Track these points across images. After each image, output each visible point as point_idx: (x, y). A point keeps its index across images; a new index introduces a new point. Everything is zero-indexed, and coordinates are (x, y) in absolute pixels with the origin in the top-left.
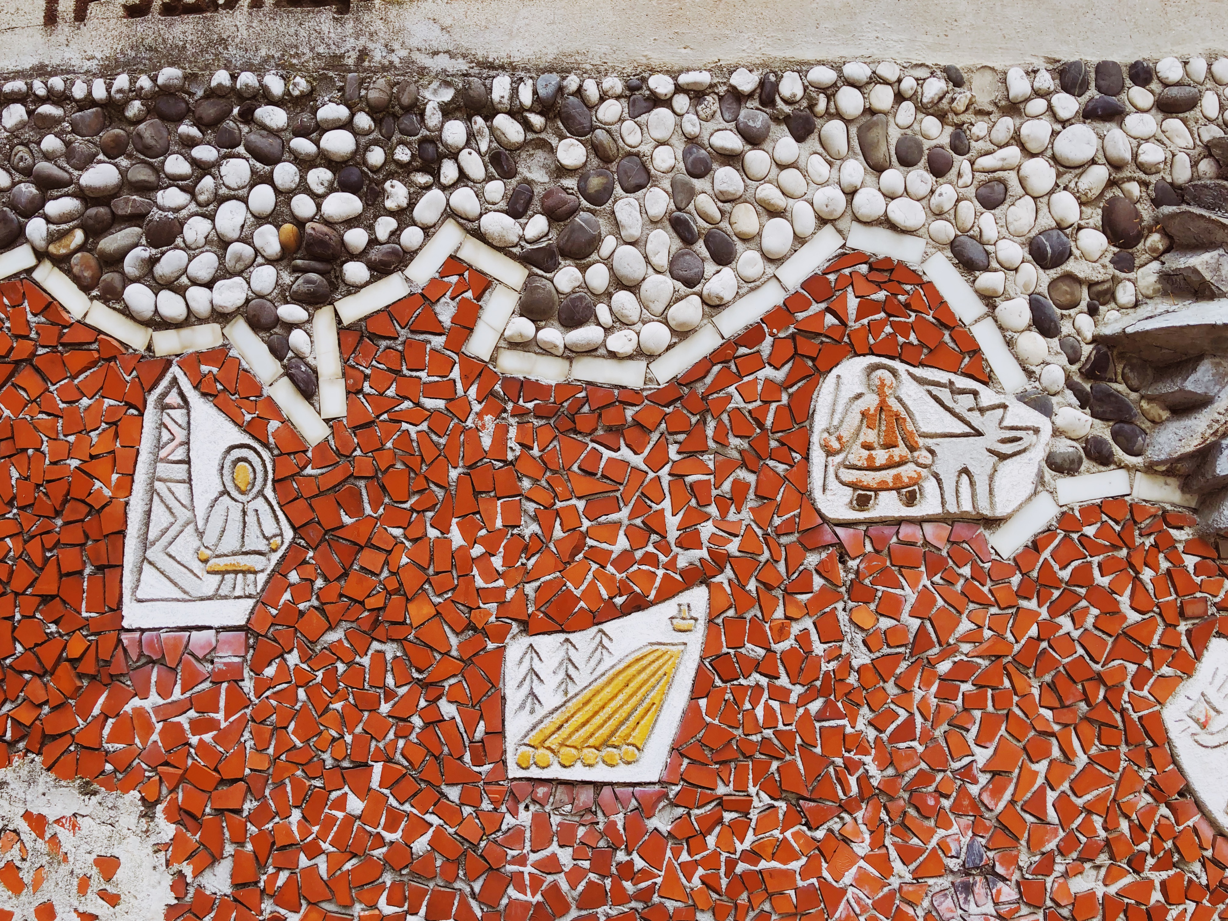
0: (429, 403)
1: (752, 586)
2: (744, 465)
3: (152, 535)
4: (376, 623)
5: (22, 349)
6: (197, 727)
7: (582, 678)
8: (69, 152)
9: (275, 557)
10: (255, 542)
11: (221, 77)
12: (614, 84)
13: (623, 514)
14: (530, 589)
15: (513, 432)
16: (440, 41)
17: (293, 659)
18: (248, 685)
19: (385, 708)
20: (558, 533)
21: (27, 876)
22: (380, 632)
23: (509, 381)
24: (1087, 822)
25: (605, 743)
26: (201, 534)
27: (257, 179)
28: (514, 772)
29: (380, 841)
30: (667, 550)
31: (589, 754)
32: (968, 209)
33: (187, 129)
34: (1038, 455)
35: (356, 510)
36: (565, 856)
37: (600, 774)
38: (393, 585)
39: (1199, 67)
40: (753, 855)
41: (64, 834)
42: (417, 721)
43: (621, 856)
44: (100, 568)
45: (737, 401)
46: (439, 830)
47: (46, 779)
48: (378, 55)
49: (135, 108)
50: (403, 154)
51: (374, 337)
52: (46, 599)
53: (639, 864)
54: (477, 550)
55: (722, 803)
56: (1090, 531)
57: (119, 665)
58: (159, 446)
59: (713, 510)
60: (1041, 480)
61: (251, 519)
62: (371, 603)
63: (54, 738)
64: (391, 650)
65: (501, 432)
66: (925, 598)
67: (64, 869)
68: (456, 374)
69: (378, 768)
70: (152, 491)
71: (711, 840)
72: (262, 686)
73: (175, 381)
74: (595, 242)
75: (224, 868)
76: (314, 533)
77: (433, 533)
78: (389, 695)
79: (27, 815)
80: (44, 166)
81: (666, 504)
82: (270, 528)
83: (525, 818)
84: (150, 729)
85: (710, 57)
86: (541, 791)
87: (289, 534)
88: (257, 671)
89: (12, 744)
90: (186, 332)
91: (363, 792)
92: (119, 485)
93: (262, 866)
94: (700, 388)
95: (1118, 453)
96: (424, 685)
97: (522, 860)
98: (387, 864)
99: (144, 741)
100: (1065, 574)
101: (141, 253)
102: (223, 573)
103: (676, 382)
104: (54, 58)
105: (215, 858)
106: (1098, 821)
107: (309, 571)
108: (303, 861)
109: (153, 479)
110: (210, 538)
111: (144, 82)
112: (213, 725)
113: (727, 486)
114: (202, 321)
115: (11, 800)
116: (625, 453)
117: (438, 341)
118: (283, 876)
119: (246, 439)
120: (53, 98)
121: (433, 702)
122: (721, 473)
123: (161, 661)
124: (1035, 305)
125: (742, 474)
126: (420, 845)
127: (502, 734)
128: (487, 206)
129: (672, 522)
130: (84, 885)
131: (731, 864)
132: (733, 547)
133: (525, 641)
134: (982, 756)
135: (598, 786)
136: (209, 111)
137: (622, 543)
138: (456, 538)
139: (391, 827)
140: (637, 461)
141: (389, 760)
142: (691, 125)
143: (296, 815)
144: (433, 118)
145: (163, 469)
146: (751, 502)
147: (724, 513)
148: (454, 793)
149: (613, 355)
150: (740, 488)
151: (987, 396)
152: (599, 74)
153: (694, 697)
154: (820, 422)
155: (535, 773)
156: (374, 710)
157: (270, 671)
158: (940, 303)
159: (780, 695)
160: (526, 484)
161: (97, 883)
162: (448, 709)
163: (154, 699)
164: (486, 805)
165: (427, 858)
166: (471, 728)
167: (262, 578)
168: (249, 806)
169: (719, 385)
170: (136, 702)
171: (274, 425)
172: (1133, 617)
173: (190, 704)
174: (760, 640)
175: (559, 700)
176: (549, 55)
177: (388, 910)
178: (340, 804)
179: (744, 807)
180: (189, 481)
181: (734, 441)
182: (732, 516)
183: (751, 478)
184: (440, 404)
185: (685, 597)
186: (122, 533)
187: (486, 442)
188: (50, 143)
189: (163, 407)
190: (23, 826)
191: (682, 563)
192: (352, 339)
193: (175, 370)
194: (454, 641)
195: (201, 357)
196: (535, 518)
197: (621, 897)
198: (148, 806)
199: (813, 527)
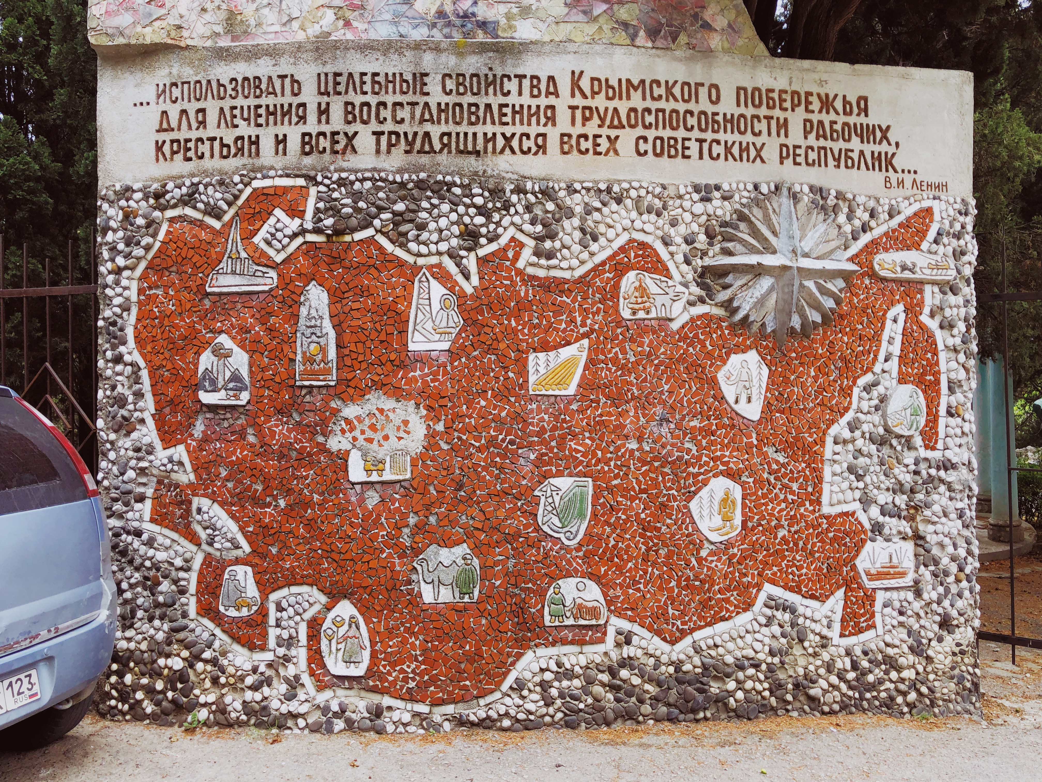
0: (505, 282)
1: (602, 338)
2: (600, 302)
3: (418, 321)
4: (489, 349)
5: (371, 262)
6: (432, 381)
7: (552, 365)
8: (388, 198)
9: (458, 329)
10: (451, 324)
11: (440, 177)
12: (563, 185)
13: (565, 316)
14: (536, 339)
15: (530, 292)
16: (509, 169)
17: (463, 360)
18: (449, 368)
19: (492, 374)
20: (544, 322)
21: (378, 427)
22: (490, 352)
23: (529, 276)
24: (695, 406)
25: (559, 384)
26: (434, 322)
27: (452, 210)
28: (531, 392)
29: (491, 413)
30: (577, 328)
31: (554, 387)
32: (667, 227)
33: (429, 193)
34: (684, 300)
35: (483, 315)
36: (546, 417)
37: (557, 393)
38: (494, 337)
39: (734, 186)
40: (601, 415)
41: (390, 414)
42: (502, 378)
43: (563, 416)
44: (400, 332)
45: (598, 283)
46: (509, 410)
47: (383, 398)
48: (489, 172)
49: (411, 185)
50: (498, 205)
51: (488, 261)
52: (382, 342)
53: (568, 418)
54: (520, 327)
55: (592, 401)
56: (699, 323)
57: (408, 362)
58: (419, 294)
59: (591, 316)
60: (685, 308)
61: (450, 317)
62: (487, 343)
63: (385, 385)
64: (493, 357)
65: (527, 292)
66: (651, 342)
67: (391, 424)
68: (513, 273)
69: (490, 392)
70: (417, 308)
71: (589, 412)
72: (453, 368)
73: (424, 273)
74: (557, 234)
75: (442, 423)
76: (470, 322)
77: (506, 322)
78: (493, 370)
79: (377, 409)
80: (379, 202)
81: (577, 314)
82: (456, 320)
83: (534, 406)
84: (418, 381)
85: (592, 177)
86: (539, 398)
87: (462, 322)
88: (452, 364)
89: (370, 387)
90: (427, 258)
91: (486, 399)
92: (407, 306)
93: (454, 422)
94: (588, 279)
95: (708, 300)
96: (504, 368)
97: (534, 418)
98: (493, 420)
99: (415, 385)
100: (691, 335)
101: (415, 232)
102: (441, 334)
103: (581, 277)
104: (380, 166)
105: (440, 420)
106: (698, 406)
107: (468, 333)
108: (467, 420)
109: (418, 304)
110: (437, 323)
111: (414, 177)
112: (438, 380)
113: (595, 309)
114: (433, 255)
115: (372, 405)
116: (565, 298)
117: (508, 263)
118: (461, 425)
119: (448, 292)
120: (381, 180)
121: (506, 373)
122: (593, 305)
123: (421, 361)
124: (685, 256)
125: (600, 305)
126: (503, 414)
127: (528, 382)
128: (524, 222)
129: (579, 319)
130: (398, 428)
131: (594, 418)
132: (596, 327)
133: (535, 354)
134: (666, 387)
135: (556, 396)
136: (436, 188)
137: (564, 326)
138: (513, 324)
139: (494, 409)
140: (568, 301)
141: (493, 390)
142: (586, 199)
143: (465, 407)
144: (508, 194)
145: (421, 301)
146: (602, 313)
147: (594, 316)
148: (513, 399)
149: (562, 268)
150: (599, 309)
151: (670, 283)
152: (558, 181)
153: (584, 371)
154: (623, 290)
155: (537, 393)
156: (489, 375)
157: (456, 364)
158: (657, 255)
159: (609, 370)
160: (534, 307)
161: (403, 428)
162: (511, 375)
163: (418, 373)
164: (523, 403)
165: (505, 418)
166: (518, 380)
167: (454, 335)
168: (450, 405)
169: (593, 278)
170: (412, 374)
171: (457, 288)
172: (710, 348)
173: (431, 373)
174: (603, 354)
175: (545, 371)
176: (543, 175)
177: (493, 434)
178: (478, 403)
179: (598, 402)
180: (430, 305)
181: (597, 295)
182: (596, 318)
183: (602, 306)
184: (509, 282)
185: (582, 342)
186: (408, 321)
187: (522, 295)
188: (381, 195)
189: (420, 281)
190: (377, 412)
191: (581, 331)
192: (481, 261)
193: (424, 270)
194: (513, 354)
195: (432, 266)
196: (538, 318)
197: (562, 428)
198: (417, 405)
199: (620, 321)
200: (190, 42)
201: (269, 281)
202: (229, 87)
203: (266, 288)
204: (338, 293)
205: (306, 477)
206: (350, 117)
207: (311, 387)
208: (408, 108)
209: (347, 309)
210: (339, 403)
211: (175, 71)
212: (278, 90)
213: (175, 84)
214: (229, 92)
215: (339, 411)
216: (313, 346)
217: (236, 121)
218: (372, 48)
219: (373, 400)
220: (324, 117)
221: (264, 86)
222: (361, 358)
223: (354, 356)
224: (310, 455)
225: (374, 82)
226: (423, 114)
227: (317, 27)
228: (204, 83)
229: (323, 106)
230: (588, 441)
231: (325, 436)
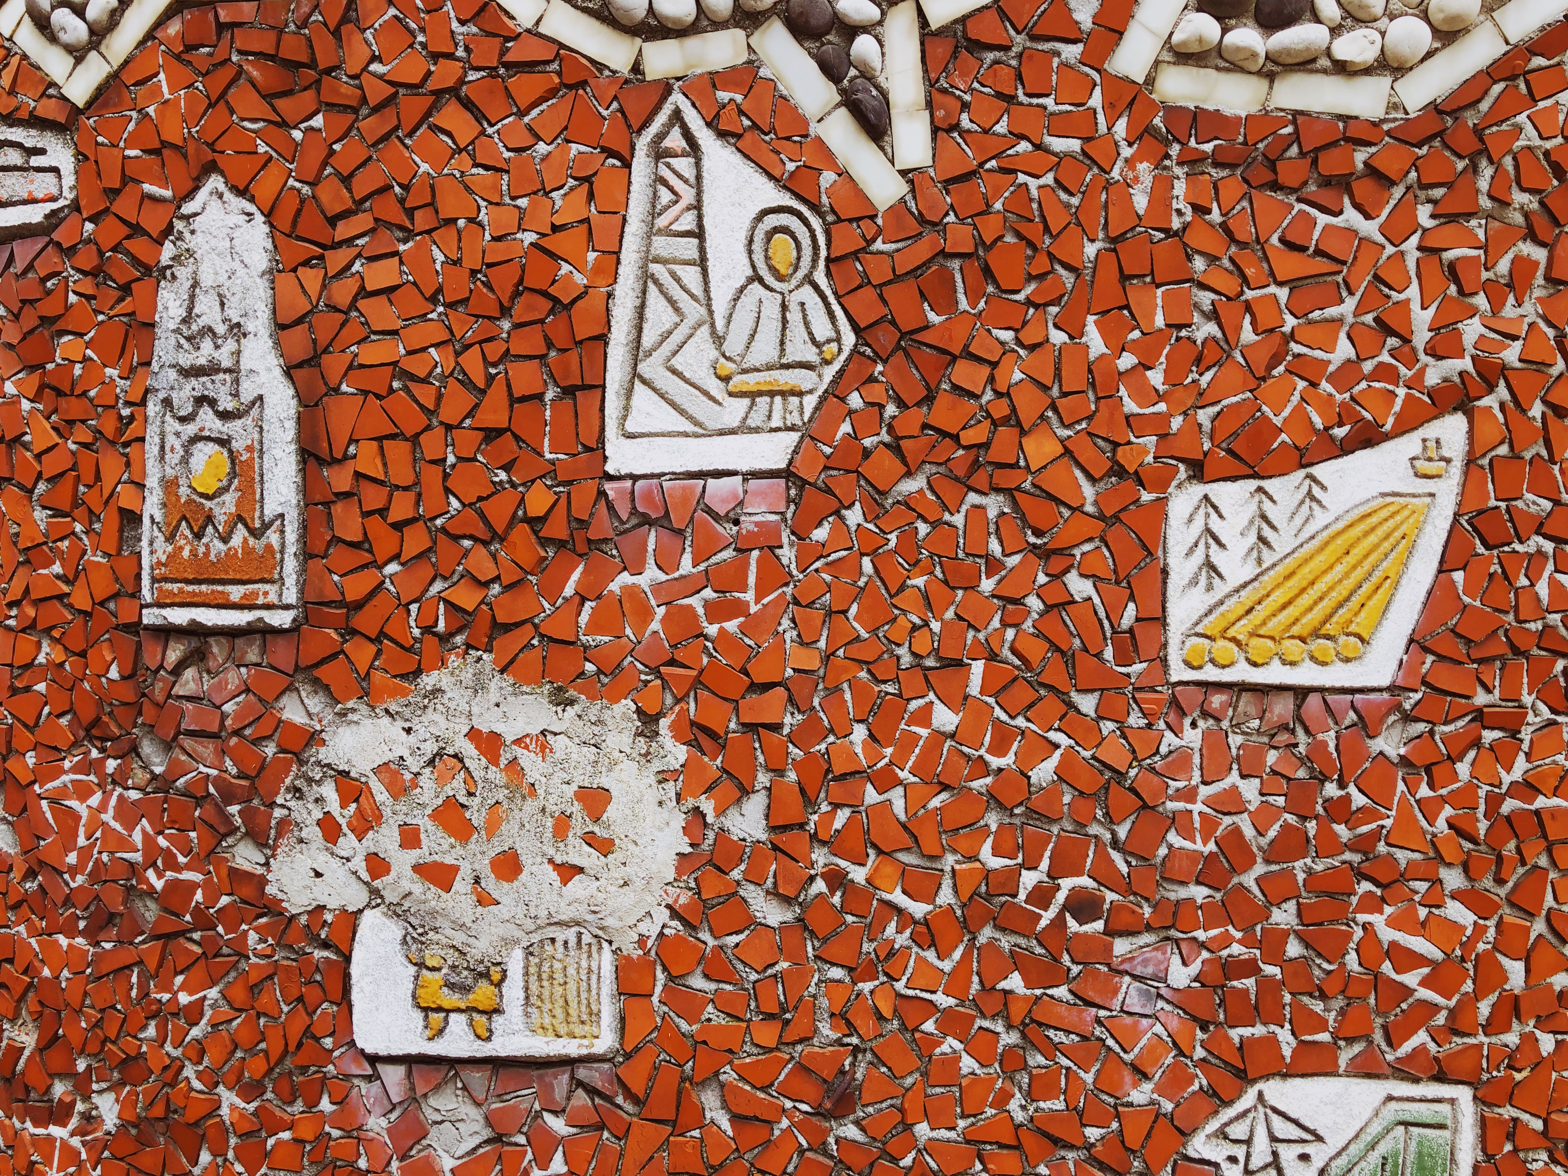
0: (1058, 144)
1: (1537, 410)
2: (1531, 235)
3: (648, 341)
4: (975, 465)
6: (715, 612)
7: (1283, 542)
9: (829, 373)
10: (800, 349)
13: (1350, 304)
14: (1204, 416)
15: (1180, 188)
17: (854, 516)
18: (787, 554)
19: (987, 585)
20: (1248, 335)
21: (477, 817)
22: (980, 479)
23: (1172, 112)
25: (1316, 634)
26: (718, 340)
28: (1178, 672)
29: (981, 767)
30: (1411, 360)
31: (1293, 648)
35: (948, 304)
36: (1250, 790)
37: (1306, 675)
38: (1001, 409)
40: (1526, 789)
41: (528, 760)
42: (1034, 603)
43: (1331, 790)
44: (569, 391)
45: (1530, 137)
46: (1069, 755)
47: (498, 685)
51: (977, 46)
52: (491, 434)
53: (1359, 800)
54: (1127, 361)
55: (1480, 717)
57: (603, 526)
58: (654, 213)
59: (1481, 301)
61: (794, 316)
62: (969, 437)
63: (508, 628)
64: (994, 505)
65: (1163, 187)
67: (531, 806)
68: (1096, 100)
69: (978, 668)
70: (646, 278)
71: (1463, 769)
72: (807, 554)
73: (677, 116)
75: (756, 805)
76: (886, 338)
77: (1058, 337)
78: (993, 565)
79: (473, 734)
81: (1413, 292)
82: (822, 329)
83: (1192, 737)
84: (647, 614)
86: (1217, 700)
87: (849, 339)
88: (800, 534)
89: (445, 638)
90: (693, 43)
91: (958, 701)
92: (598, 269)
93: (809, 802)
94: (1471, 119)
96: (1044, 554)
97: (1189, 795)
98: (993, 799)
99: (639, 630)
102: (753, 395)
103: (1435, 109)
105: (745, 791)
107: (877, 392)
108: (871, 795)
109: (648, 258)
110: (734, 345)
112: (740, 609)
113: (1503, 266)
114: (718, 25)
115: (448, 714)
116: (1351, 217)
117: (1071, 52)
118: (842, 817)
119: (787, 200)
121: (1057, 577)
122: (1496, 245)
123: (663, 521)
125: (1528, 249)
126: (1043, 772)
127: (1162, 620)
129: (1421, 319)
130: (562, 826)
131: (1494, 801)
132: (1511, 354)
133: (1198, 490)
135: (1301, 693)
137: (1344, 350)
138: (1095, 343)
139: (999, 749)
140: (1370, 228)
141: (992, 657)
143: (860, 733)
145: (662, 245)
146: (1539, 289)
147: (1496, 306)
148: (1087, 704)
149: (1342, 68)
150: (1523, 269)
153: (1444, 568)
155: (1210, 674)
156: (972, 588)
157: (820, 534)
160: (1199, 264)
161: (580, 823)
162: (1080, 586)
163: (651, 574)
164: (1135, 720)
165: (1051, 792)
166: (1114, 613)
167: (810, 402)
168: (790, 721)
169: (1499, 115)
170: (625, 578)
171: (828, 178)
173: (706, 579)
174: (1546, 489)
175: (1249, 571)
177: (996, 863)
178: (924, 716)
179: (1512, 723)
180: (702, 262)
181: (1520, 198)
182: (1509, 310)
183: (1540, 255)
184: (1074, 145)
185: (1432, 430)
186: (602, 339)
187: (1141, 202)
189: (659, 154)
190: (469, 749)
191: (1432, 378)
192: (941, 50)
193: (677, 98)
194: (1088, 491)
195: (715, 80)
196: (1214, 315)
197: (1329, 846)
198: (647, 722)
201: (44, 184)
203: (35, 215)
204: (311, 225)
205: (193, 1013)
207: (195, 630)
209: (343, 292)
210: (315, 703)
215: (314, 738)
216: (204, 452)
219: (456, 697)
222: (401, 508)
223: (373, 497)
224: (202, 920)
231: (261, 842)
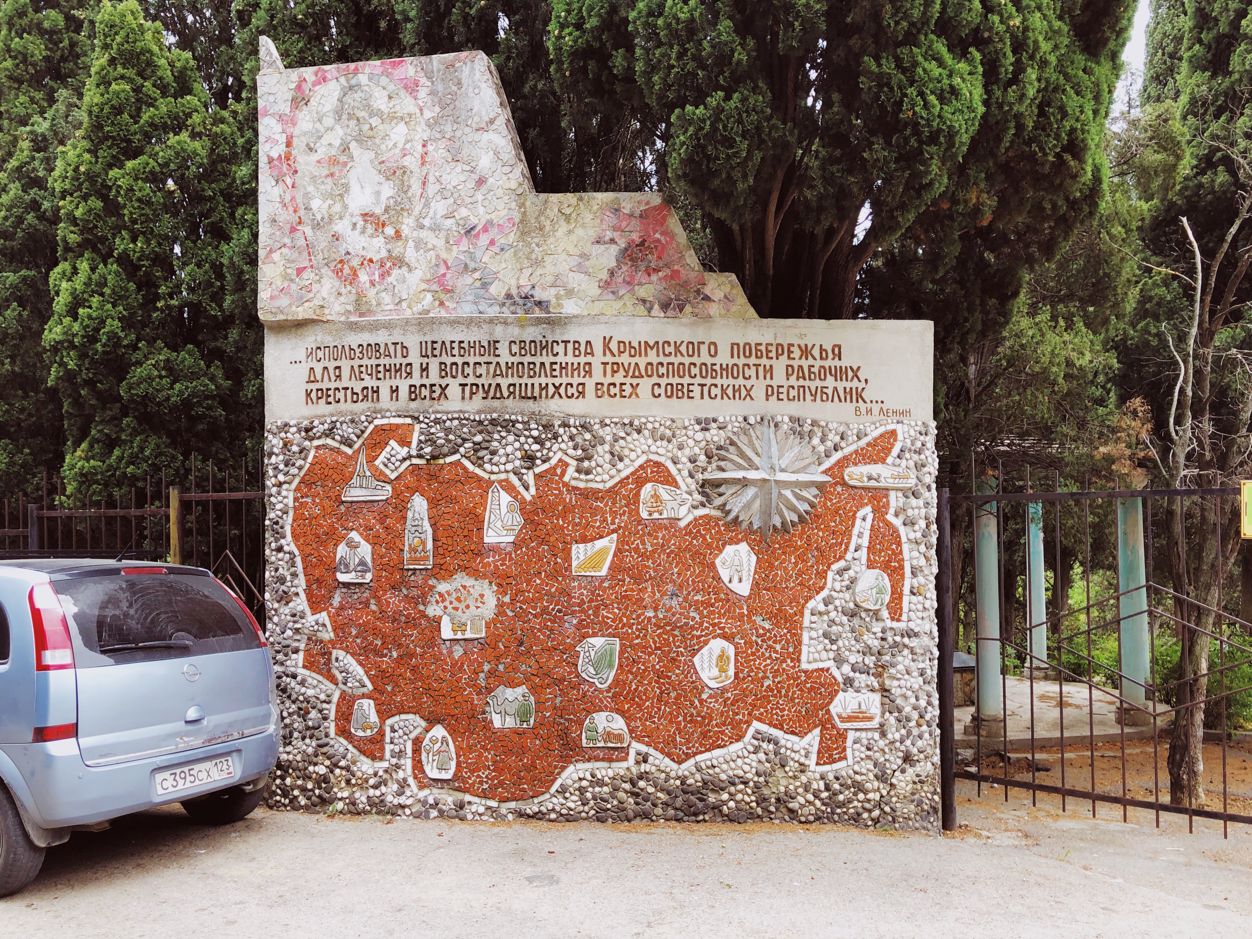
0: (555, 492)
1: (627, 533)
2: (625, 506)
3: (491, 521)
4: (543, 541)
5: (457, 478)
6: (502, 565)
7: (589, 553)
8: (470, 432)
10: (515, 523)
11: (507, 417)
12: (597, 421)
13: (599, 517)
14: (577, 534)
15: (574, 499)
16: (558, 409)
17: (524, 549)
18: (513, 555)
19: (545, 560)
20: (584, 521)
21: (462, 599)
22: (544, 543)
23: (573, 487)
24: (698, 584)
25: (594, 567)
26: (502, 521)
27: (516, 440)
28: (574, 574)
29: (544, 589)
30: (608, 525)
31: (591, 570)
32: (675, 450)
33: (499, 428)
34: (689, 505)
35: (538, 516)
36: (585, 592)
37: (593, 574)
38: (547, 533)
39: (728, 419)
40: (626, 591)
41: (471, 590)
42: (552, 563)
43: (597, 592)
44: (478, 529)
45: (624, 492)
46: (557, 587)
47: (466, 577)
48: (543, 412)
49: (486, 423)
50: (549, 436)
51: (542, 477)
52: (465, 536)
53: (601, 593)
54: (566, 525)
55: (619, 580)
56: (700, 521)
57: (483, 551)
58: (492, 501)
59: (618, 516)
60: (689, 510)
61: (514, 518)
62: (542, 537)
63: (467, 568)
64: (546, 547)
65: (571, 499)
66: (664, 536)
67: (472, 597)
68: (561, 485)
69: (543, 573)
70: (491, 511)
71: (617, 588)
72: (516, 555)
73: (496, 486)
74: (592, 456)
75: (508, 597)
77: (556, 521)
78: (546, 557)
79: (462, 585)
80: (463, 436)
81: (608, 515)
82: (519, 520)
83: (576, 584)
84: (491, 565)
85: (619, 414)
86: (580, 578)
88: (515, 552)
89: (457, 570)
90: (498, 475)
91: (540, 579)
92: (483, 510)
93: (517, 595)
94: (616, 489)
95: (707, 504)
96: (554, 555)
97: (576, 593)
98: (546, 594)
99: (489, 568)
100: (695, 531)
101: (489, 457)
102: (508, 530)
103: (610, 488)
104: (464, 409)
105: (506, 594)
106: (700, 585)
108: (527, 594)
109: (491, 509)
110: (505, 522)
111: (489, 417)
112: (506, 564)
113: (621, 511)
114: (502, 473)
115: (458, 582)
116: (599, 504)
117: (557, 478)
118: (522, 598)
120: (465, 419)
121: (556, 559)
122: (620, 508)
123: (493, 550)
124: (690, 472)
125: (625, 509)
126: (553, 590)
127: (571, 565)
128: (568, 448)
129: (609, 519)
130: (477, 600)
131: (621, 593)
132: (623, 525)
133: (576, 545)
134: (676, 570)
135: (592, 577)
136: (504, 424)
137: (598, 524)
138: (561, 522)
139: (547, 586)
140: (602, 505)
141: (546, 572)
142: (614, 431)
143: (525, 584)
144: (556, 427)
145: (493, 506)
146: (627, 515)
147: (621, 517)
148: (560, 579)
149: (596, 482)
150: (624, 512)
151: (678, 492)
152: (594, 418)
153: (614, 557)
154: (642, 497)
155: (579, 574)
156: (543, 561)
157: (519, 552)
158: (668, 471)
159: (632, 557)
160: (577, 510)
161: (480, 600)
162: (559, 560)
163: (491, 559)
164: (567, 581)
165: (555, 593)
166: (564, 564)
168: (514, 583)
169: (620, 489)
170: (487, 559)
172: (710, 540)
173: (501, 559)
174: (628, 545)
175: (584, 558)
176: (583, 413)
177: (546, 604)
178: (535, 581)
179: (624, 581)
181: (623, 501)
182: (623, 518)
183: (627, 509)
184: (557, 492)
185: (612, 536)
186: (484, 521)
187: (568, 501)
188: (465, 430)
189: (493, 492)
190: (461, 588)
191: (611, 528)
192: (537, 477)
193: (496, 484)
194: (560, 545)
195: (502, 481)
196: (579, 518)
197: (597, 601)
198: (491, 583)
199: (640, 521)
200: (329, 318)
201: (386, 493)
202: (358, 351)
203: (384, 498)
204: (435, 501)
205: (412, 635)
206: (443, 373)
207: (415, 569)
208: (484, 366)
209: (440, 513)
210: (435, 581)
211: (319, 339)
212: (392, 354)
213: (319, 348)
214: (358, 354)
215: (434, 587)
216: (416, 540)
217: (363, 376)
218: (459, 323)
219: (459, 580)
220: (425, 373)
221: (382, 351)
222: (450, 548)
223: (445, 547)
224: (414, 619)
225: (460, 348)
226: (495, 371)
227: (420, 306)
228: (340, 348)
229: (424, 366)
230: (616, 611)
231: (424, 604)
